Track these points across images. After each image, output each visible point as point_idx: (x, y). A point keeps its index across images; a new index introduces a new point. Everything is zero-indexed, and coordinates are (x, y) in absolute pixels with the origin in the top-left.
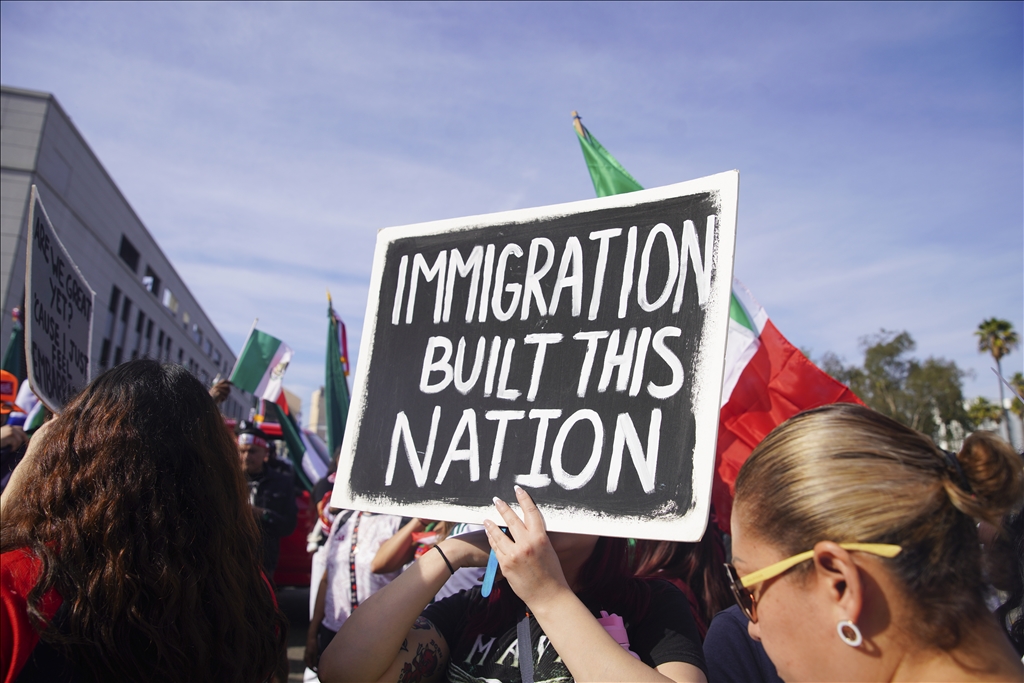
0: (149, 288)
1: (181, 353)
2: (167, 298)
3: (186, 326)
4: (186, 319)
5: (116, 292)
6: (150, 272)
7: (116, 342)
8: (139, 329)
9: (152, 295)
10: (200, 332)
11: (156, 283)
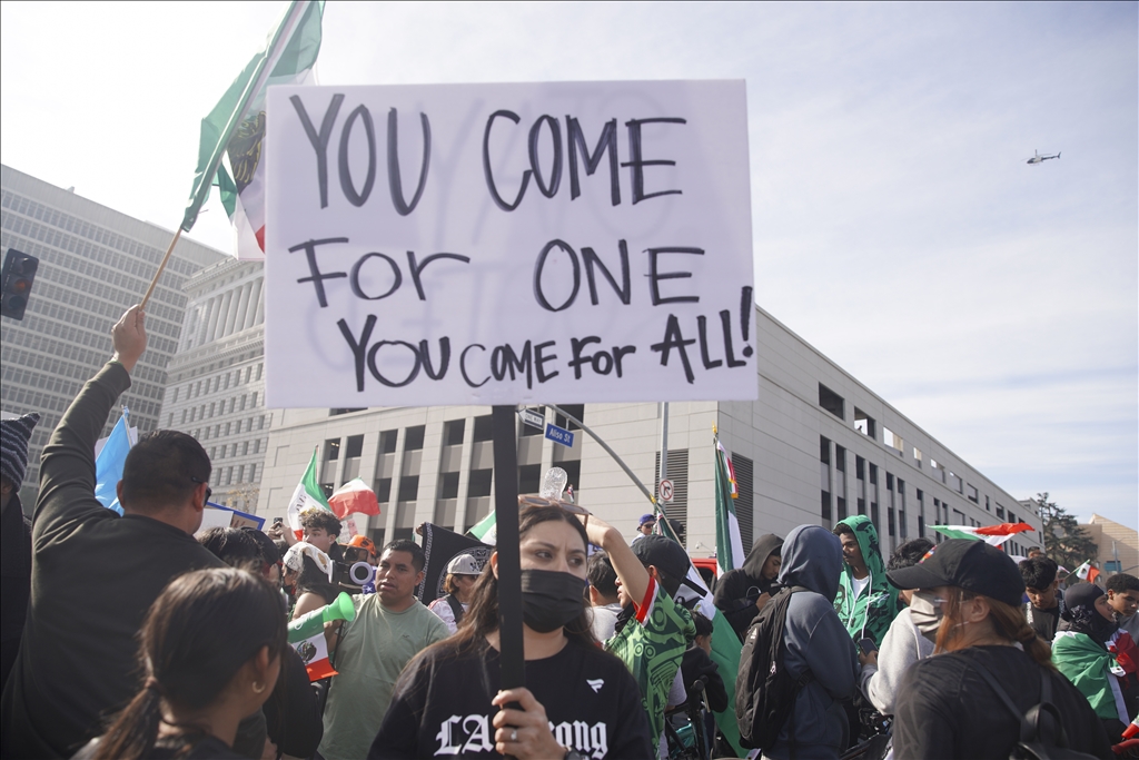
0: (865, 431)
1: (920, 494)
2: (888, 438)
3: (919, 463)
4: (916, 454)
5: (825, 443)
6: (859, 414)
7: (836, 494)
8: (860, 475)
9: (870, 439)
10: (941, 467)
11: (871, 423)
